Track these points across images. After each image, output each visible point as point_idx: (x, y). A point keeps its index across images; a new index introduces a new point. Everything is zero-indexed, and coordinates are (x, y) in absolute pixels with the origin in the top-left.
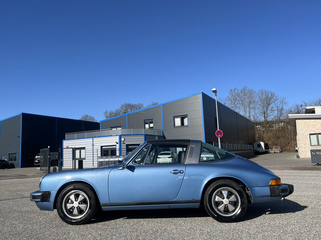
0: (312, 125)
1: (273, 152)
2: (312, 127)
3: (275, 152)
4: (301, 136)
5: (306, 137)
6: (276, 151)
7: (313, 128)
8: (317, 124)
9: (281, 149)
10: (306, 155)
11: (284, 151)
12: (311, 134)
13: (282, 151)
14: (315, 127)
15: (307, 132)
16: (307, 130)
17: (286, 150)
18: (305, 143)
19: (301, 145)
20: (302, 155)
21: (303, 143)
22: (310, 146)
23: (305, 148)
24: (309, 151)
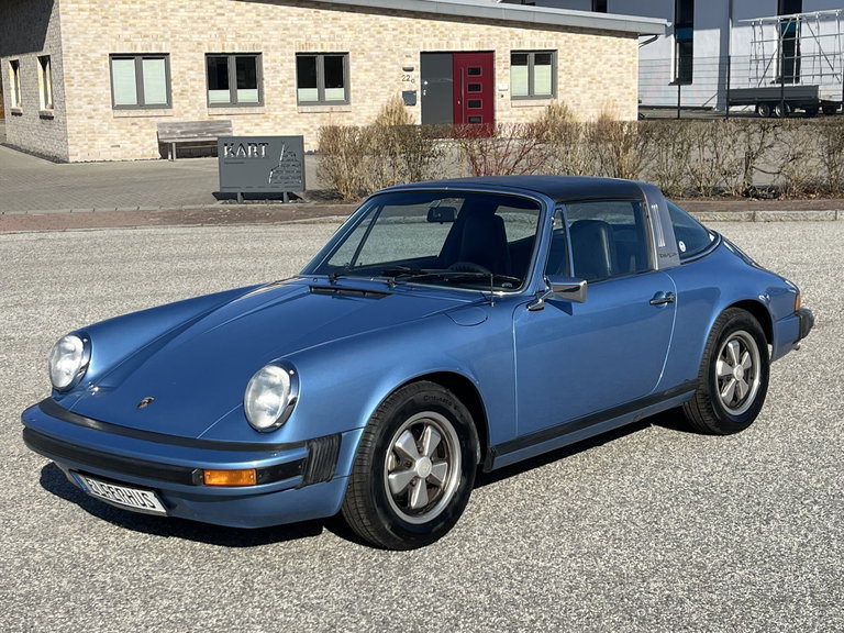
0: (122, 14)
2: (122, 21)
4: (77, 63)
5: (95, 66)
7: (126, 29)
8: (142, 10)
10: (92, 150)
12: (114, 57)
14: (134, 25)
15: (102, 44)
16: (100, 37)
18: (90, 93)
19: (76, 102)
20: (78, 150)
21: (84, 93)
22: (110, 109)
23: (90, 118)
24: (105, 128)
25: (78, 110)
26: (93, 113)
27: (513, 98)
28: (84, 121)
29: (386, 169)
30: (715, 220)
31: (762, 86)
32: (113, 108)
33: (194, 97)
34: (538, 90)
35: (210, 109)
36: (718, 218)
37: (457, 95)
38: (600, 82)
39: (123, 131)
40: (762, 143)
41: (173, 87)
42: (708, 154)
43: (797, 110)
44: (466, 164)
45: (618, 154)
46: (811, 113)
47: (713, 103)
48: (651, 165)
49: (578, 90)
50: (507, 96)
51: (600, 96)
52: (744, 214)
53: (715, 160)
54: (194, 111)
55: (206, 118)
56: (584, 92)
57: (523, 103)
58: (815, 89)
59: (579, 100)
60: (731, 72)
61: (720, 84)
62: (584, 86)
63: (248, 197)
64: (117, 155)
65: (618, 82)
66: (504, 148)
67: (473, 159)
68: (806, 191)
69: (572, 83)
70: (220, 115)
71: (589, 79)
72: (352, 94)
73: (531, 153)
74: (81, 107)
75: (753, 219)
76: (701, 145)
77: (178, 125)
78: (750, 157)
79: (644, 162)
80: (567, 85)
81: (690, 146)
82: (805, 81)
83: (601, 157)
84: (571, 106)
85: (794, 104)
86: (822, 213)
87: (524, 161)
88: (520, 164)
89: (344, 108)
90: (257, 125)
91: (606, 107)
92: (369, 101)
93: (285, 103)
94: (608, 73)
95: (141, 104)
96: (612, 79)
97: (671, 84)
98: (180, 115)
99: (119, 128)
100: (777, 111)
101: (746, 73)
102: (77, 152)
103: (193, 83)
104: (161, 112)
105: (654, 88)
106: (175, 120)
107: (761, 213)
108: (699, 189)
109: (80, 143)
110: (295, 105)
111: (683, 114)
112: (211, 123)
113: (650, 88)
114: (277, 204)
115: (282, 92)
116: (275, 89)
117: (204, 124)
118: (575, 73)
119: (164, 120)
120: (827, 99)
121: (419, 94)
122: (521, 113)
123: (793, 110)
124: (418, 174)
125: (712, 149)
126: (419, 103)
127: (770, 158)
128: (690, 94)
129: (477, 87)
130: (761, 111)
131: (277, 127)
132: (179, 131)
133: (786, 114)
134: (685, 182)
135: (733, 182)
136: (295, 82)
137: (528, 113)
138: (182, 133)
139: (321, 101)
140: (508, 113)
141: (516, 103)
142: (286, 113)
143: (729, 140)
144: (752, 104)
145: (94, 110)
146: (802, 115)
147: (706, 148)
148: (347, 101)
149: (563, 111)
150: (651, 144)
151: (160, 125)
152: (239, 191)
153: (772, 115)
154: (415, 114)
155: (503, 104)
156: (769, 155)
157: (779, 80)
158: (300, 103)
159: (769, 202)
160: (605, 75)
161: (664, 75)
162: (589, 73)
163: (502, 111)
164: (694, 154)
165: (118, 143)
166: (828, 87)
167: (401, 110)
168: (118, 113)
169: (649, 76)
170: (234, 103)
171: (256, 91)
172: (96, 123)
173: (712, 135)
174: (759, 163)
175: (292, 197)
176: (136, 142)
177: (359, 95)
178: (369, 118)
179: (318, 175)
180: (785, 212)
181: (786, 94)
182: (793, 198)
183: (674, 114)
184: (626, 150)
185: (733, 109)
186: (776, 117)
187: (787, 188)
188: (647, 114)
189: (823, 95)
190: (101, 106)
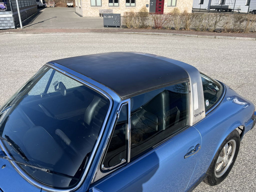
1: (49, 6)
3: (50, 7)
6: (51, 5)
9: (55, 3)
10: (87, 15)
11: (58, 5)
13: (56, 6)
17: (59, 5)
18: (86, 3)
19: (84, 5)
20: (84, 14)
21: (85, 3)
22: (90, 6)
23: (87, 8)
24: (89, 10)
25: (84, 6)
26: (87, 7)
27: (168, 6)
28: (86, 9)
29: (137, 22)
30: (206, 38)
31: (217, 5)
32: (91, 6)
33: (106, 4)
34: (172, 5)
35: (109, 7)
36: (207, 37)
37: (157, 5)
38: (185, 3)
39: (93, 11)
40: (220, 19)
41: (102, 2)
42: (206, 21)
43: (224, 10)
44: (153, 21)
45: (186, 20)
46: (226, 11)
47: (207, 8)
48: (193, 23)
49: (181, 5)
50: (167, 6)
51: (185, 6)
52: (213, 37)
53: (208, 23)
54: (106, 7)
55: (108, 9)
56: (182, 5)
57: (169, 7)
58: (228, 6)
59: (181, 7)
60: (211, 2)
61: (209, 4)
62: (182, 4)
63: (109, 26)
64: (92, 16)
65: (189, 3)
66: (162, 18)
67: (155, 20)
68: (228, 31)
69: (180, 3)
70: (111, 8)
71: (183, 3)
72: (136, 5)
73: (168, 19)
74: (85, 6)
75: (215, 38)
76: (205, 19)
77: (103, 10)
78: (216, 22)
79: (192, 23)
80: (179, 4)
81: (203, 19)
82: (226, 4)
83: (183, 21)
84: (179, 8)
85: (223, 9)
86: (232, 37)
87: (166, 21)
88: (165, 22)
89: (135, 7)
90: (118, 10)
91: (186, 9)
92: (139, 6)
93: (123, 6)
94: (187, 1)
95: (96, 6)
96: (187, 3)
97: (199, 4)
98: (103, 8)
99: (92, 10)
100: (220, 10)
101: (214, 2)
102: (84, 15)
103: (106, 1)
104: (100, 7)
105: (196, 5)
106: (102, 9)
107: (217, 36)
108: (203, 29)
109: (85, 13)
110: (125, 7)
111: (201, 10)
112: (109, 10)
113: (195, 5)
114: (115, 28)
115: (123, 4)
116: (121, 3)
117: (108, 10)
118: (180, 1)
119: (100, 9)
120: (230, 8)
121: (149, 5)
122: (169, 9)
123: (223, 10)
124: (143, 23)
125: (208, 20)
126: (149, 7)
127: (221, 23)
128: (202, 6)
129: (161, 4)
130: (216, 10)
131: (122, 11)
132: (103, 11)
133: (221, 11)
134: (200, 27)
135: (211, 28)
136: (125, 2)
137: (170, 9)
138: (104, 12)
139: (130, 6)
140: (166, 9)
141: (168, 7)
142: (123, 8)
143: (212, 18)
144: (215, 9)
145: (88, 6)
146: (224, 12)
147: (206, 20)
148: (135, 6)
149: (177, 10)
150: (194, 18)
151: (100, 10)
152: (107, 25)
153: (218, 11)
154: (148, 9)
155: (165, 7)
156: (221, 22)
157: (221, 4)
158: (126, 6)
159: (219, 33)
160: (186, 2)
161: (198, 2)
162: (183, 1)
163: (165, 9)
164: (203, 21)
165: (92, 13)
166: (231, 6)
167: (145, 8)
168: (92, 7)
169: (195, 2)
170: (114, 6)
171: (118, 3)
172: (88, 9)
173: (208, 17)
174: (218, 24)
175: (118, 27)
176: (95, 13)
177: (138, 5)
178: (139, 9)
179: (123, 22)
180: (223, 37)
181: (222, 7)
182: (225, 32)
183: (199, 10)
184: (188, 20)
185: (211, 10)
186: (219, 12)
187: (224, 30)
188: (194, 10)
189: (229, 8)
190: (89, 6)
